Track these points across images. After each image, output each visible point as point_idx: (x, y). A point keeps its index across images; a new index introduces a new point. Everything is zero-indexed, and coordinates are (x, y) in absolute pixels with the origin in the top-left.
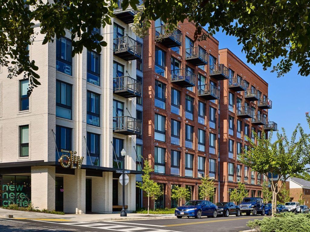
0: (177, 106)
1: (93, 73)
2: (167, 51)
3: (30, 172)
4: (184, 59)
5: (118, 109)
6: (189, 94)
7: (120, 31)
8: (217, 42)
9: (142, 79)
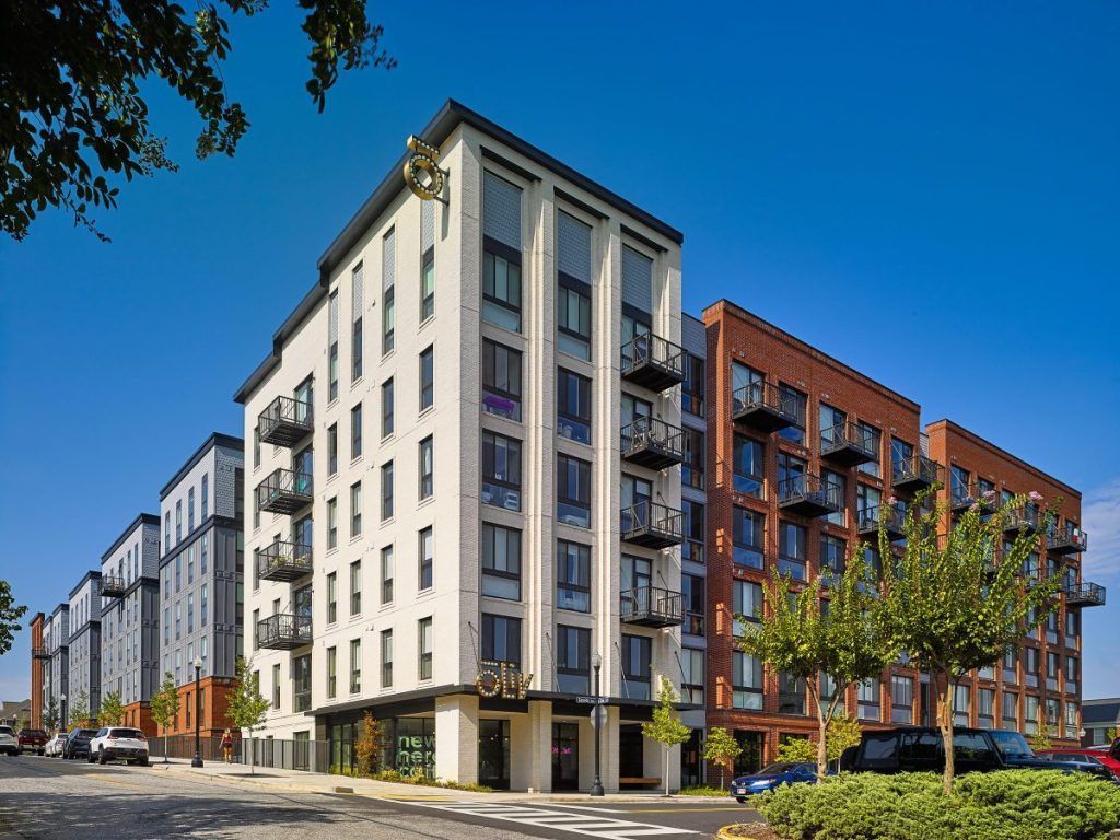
0: (797, 559)
1: (573, 502)
2: (766, 441)
3: (433, 709)
4: (815, 455)
5: (636, 575)
6: (831, 533)
7: (642, 409)
8: (916, 409)
9: (706, 507)
